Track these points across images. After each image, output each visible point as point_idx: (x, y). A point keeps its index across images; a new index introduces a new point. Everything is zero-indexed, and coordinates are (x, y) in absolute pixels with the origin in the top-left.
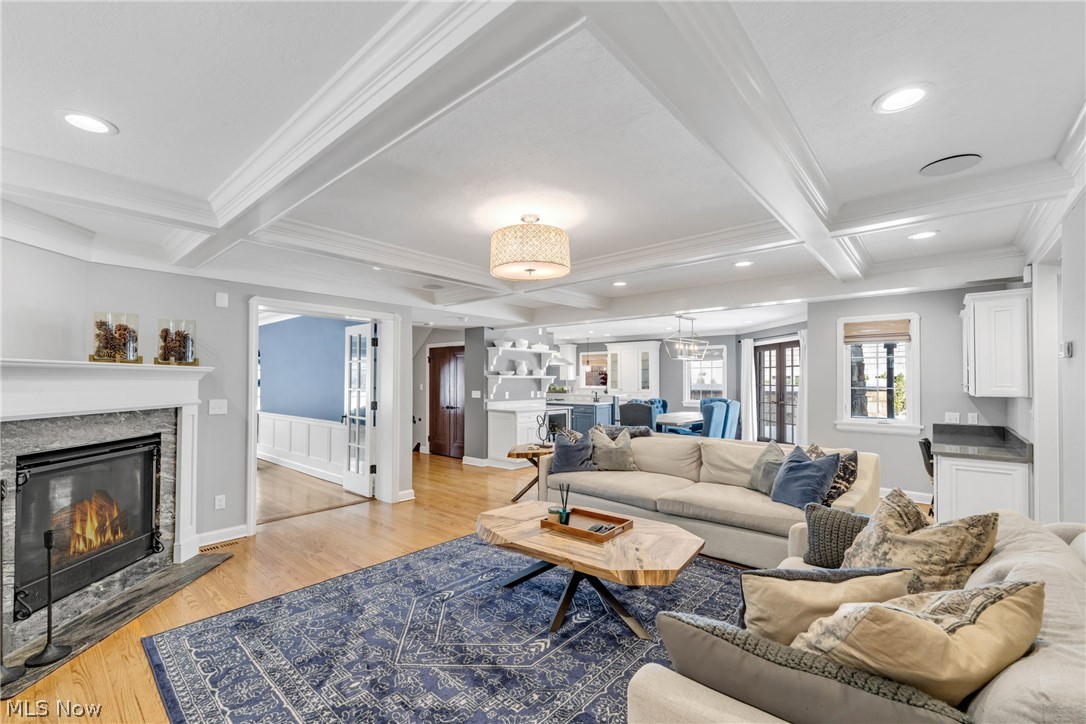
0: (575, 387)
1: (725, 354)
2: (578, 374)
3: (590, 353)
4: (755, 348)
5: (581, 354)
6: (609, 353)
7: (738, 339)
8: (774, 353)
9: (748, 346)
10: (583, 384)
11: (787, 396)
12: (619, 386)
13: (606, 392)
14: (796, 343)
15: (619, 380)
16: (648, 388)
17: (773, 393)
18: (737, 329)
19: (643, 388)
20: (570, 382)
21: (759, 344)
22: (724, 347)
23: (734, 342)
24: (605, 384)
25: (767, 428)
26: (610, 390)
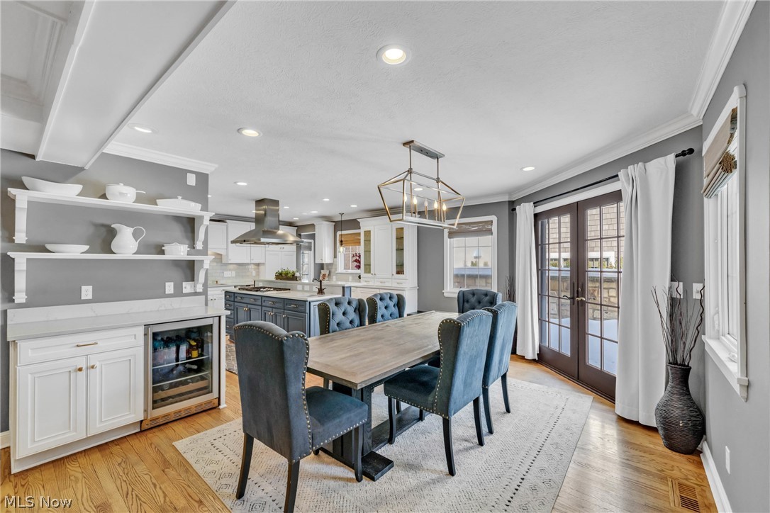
0: (333, 270)
1: (494, 228)
2: (335, 257)
3: (344, 232)
4: (536, 216)
5: (338, 233)
6: (362, 231)
7: (512, 206)
8: (566, 219)
9: (525, 213)
10: (341, 268)
11: (590, 285)
12: (372, 270)
13: (360, 277)
14: (616, 196)
15: (372, 263)
16: (403, 272)
17: (564, 278)
18: (510, 193)
19: (397, 272)
20: (328, 265)
21: (541, 208)
22: (494, 218)
23: (505, 211)
24: (359, 267)
25: (554, 329)
26: (363, 275)
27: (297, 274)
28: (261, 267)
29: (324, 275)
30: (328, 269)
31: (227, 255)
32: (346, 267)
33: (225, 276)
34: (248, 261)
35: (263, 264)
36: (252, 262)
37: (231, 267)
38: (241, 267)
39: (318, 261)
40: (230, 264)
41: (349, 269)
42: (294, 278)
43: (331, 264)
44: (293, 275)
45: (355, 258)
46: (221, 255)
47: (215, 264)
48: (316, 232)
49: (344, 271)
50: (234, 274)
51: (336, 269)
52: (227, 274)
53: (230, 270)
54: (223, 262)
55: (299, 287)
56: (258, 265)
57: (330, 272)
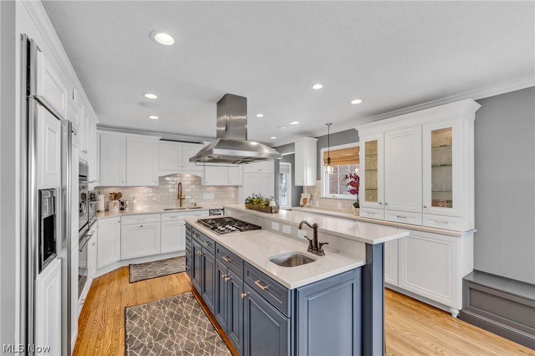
0: (315, 194)
2: (318, 177)
3: (332, 148)
5: (323, 150)
6: (362, 144)
10: (326, 192)
12: (380, 197)
13: (357, 205)
15: (380, 187)
16: (449, 203)
19: (435, 203)
20: (308, 187)
24: (355, 192)
26: (362, 203)
27: (273, 204)
28: (240, 189)
29: (305, 200)
30: (309, 192)
31: (204, 178)
32: (333, 191)
33: (204, 199)
34: (226, 184)
35: (241, 186)
36: (230, 184)
37: (210, 189)
38: (219, 189)
39: (298, 183)
40: (209, 186)
41: (337, 193)
42: (267, 208)
43: (313, 187)
44: (267, 205)
45: (349, 180)
46: (200, 177)
47: (194, 186)
48: (297, 152)
49: (330, 196)
50: (212, 196)
51: (319, 193)
52: (206, 196)
53: (209, 192)
54: (202, 185)
55: (275, 226)
56: (237, 187)
57: (311, 196)
